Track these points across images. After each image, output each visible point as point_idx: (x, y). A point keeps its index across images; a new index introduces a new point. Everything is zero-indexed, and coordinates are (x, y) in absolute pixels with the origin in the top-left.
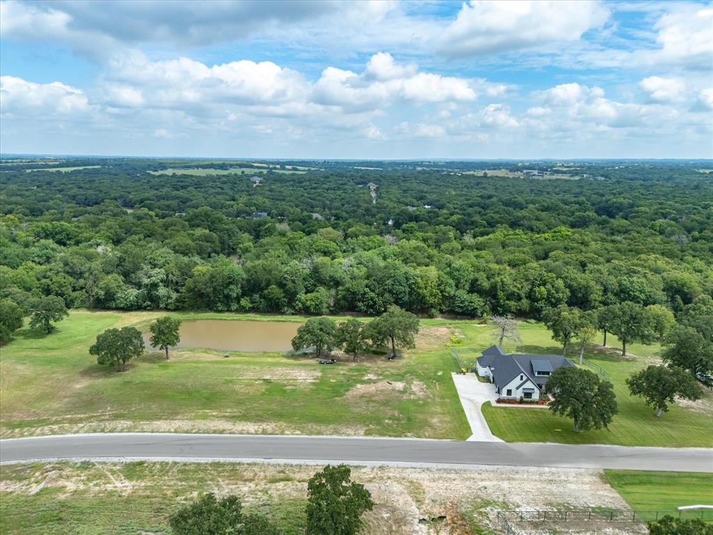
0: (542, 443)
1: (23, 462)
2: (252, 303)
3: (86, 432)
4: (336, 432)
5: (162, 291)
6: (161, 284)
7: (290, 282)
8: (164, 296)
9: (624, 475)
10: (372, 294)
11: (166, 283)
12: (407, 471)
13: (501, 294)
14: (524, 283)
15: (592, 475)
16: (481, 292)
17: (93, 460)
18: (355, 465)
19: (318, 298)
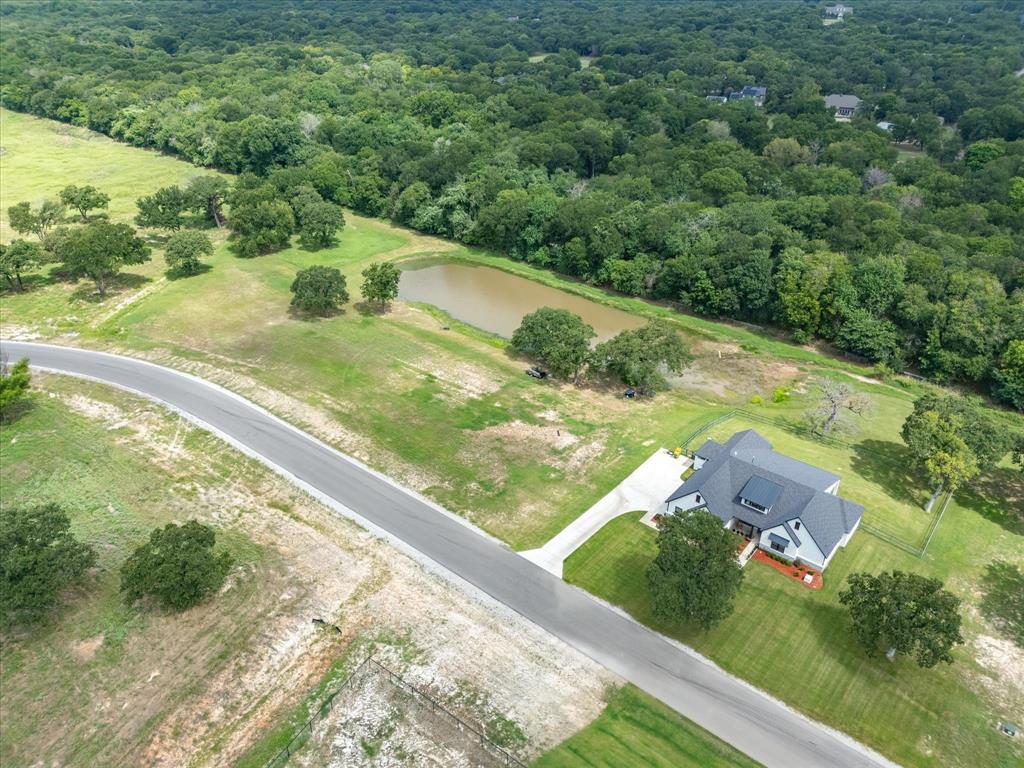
0: (605, 604)
1: (140, 393)
2: (552, 257)
3: (212, 381)
4: (400, 476)
5: (458, 217)
6: (458, 207)
7: (598, 237)
8: (459, 224)
9: (645, 707)
10: (707, 283)
11: (466, 206)
12: (401, 557)
13: (934, 335)
14: (996, 327)
15: (601, 680)
16: (901, 323)
17: (183, 414)
18: (361, 524)
19: (626, 271)
